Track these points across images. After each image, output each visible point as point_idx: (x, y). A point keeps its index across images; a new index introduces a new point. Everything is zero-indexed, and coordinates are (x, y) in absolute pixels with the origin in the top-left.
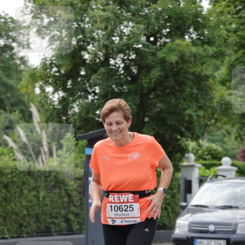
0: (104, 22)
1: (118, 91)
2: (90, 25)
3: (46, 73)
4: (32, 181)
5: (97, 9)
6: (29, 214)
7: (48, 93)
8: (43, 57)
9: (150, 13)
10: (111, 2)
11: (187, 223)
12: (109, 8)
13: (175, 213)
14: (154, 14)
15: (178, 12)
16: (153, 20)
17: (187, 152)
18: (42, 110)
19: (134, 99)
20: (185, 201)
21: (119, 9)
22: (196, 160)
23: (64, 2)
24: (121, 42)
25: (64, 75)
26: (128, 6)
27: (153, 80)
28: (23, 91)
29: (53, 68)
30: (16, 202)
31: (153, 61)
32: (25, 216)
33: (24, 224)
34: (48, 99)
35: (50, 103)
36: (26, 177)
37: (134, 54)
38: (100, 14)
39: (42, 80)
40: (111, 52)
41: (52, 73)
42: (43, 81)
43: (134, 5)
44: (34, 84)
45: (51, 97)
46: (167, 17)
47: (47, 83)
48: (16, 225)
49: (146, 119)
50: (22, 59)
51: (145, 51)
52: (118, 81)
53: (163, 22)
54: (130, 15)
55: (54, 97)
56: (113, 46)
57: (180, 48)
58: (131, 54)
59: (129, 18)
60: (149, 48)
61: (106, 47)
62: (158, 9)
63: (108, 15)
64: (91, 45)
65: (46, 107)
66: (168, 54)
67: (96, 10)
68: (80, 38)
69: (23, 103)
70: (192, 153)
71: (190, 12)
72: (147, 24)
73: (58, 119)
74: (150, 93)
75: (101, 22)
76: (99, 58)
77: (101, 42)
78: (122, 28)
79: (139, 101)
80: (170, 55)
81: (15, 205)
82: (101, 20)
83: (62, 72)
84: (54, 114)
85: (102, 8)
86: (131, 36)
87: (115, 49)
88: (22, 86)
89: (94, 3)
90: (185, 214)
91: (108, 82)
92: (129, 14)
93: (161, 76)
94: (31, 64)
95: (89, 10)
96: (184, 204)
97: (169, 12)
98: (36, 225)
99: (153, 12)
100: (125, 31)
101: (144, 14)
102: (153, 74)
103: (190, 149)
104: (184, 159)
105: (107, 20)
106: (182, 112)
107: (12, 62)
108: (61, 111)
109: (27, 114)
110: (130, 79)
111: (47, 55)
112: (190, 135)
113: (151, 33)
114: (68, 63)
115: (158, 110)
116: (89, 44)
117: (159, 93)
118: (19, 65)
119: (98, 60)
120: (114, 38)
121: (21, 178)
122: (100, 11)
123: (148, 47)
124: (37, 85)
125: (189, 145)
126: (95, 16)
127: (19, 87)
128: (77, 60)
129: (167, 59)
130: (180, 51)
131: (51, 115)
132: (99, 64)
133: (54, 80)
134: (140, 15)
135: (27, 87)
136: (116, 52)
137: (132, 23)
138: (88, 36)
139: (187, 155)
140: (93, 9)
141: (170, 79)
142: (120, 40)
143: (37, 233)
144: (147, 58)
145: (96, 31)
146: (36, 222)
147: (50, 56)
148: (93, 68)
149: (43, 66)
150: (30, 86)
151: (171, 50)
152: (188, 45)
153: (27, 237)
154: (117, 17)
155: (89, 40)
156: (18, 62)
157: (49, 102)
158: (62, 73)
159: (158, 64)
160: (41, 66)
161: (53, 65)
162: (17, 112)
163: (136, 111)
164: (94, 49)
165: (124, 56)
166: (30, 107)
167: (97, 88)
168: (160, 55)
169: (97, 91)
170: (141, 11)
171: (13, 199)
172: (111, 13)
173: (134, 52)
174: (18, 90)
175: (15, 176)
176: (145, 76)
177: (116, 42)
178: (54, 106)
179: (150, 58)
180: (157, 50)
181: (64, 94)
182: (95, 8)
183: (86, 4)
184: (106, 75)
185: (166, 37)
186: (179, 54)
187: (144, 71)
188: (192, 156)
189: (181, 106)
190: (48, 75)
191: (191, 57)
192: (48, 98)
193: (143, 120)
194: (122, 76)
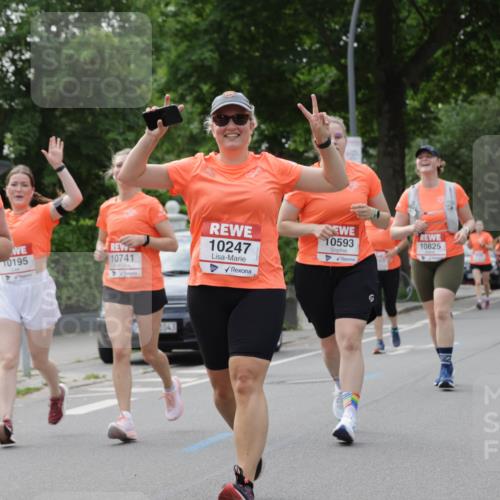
16: (54, 1)
24: (8, 35)
37: (28, 51)
52: (6, 92)
58: (24, 51)
78: (9, 12)
79: (40, 120)
100: (13, 17)
106: (103, 135)
110: (24, 88)
142: (7, 31)
163: (37, 135)
165: (14, 55)
173: (28, 49)
189: (101, 127)
194: (12, 86)
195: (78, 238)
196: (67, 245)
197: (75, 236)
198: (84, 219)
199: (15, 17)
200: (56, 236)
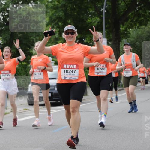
58: (6, 13)
110: (6, 24)
194: (2, 23)
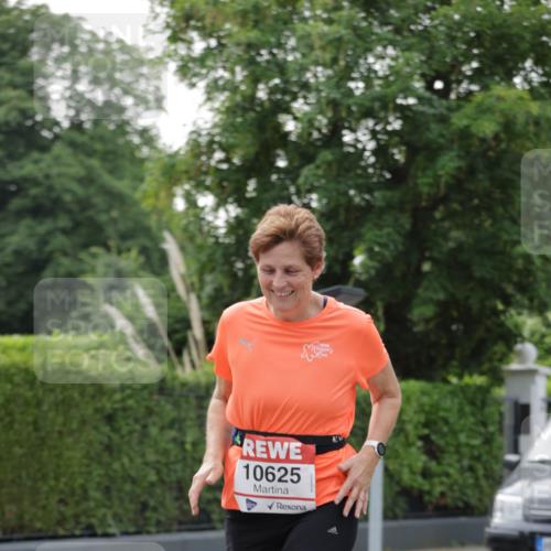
0: (329, 48)
1: (363, 203)
2: (298, 55)
3: (198, 163)
4: (169, 407)
5: (314, 19)
6: (162, 481)
7: (203, 208)
8: (193, 129)
9: (435, 27)
10: (345, 4)
11: (519, 500)
12: (341, 16)
13: (493, 479)
14: (442, 28)
15: (497, 22)
16: (442, 43)
17: (519, 339)
18: (190, 248)
19: (396, 220)
20: (516, 449)
21: (365, 19)
22: (540, 358)
23: (240, 5)
24: (368, 93)
25: (239, 169)
26: (383, 12)
27: (443, 180)
28: (146, 205)
29: (213, 151)
30: (132, 454)
31: (442, 136)
32: (152, 485)
33: (152, 503)
34: (203, 223)
35: (209, 232)
36: (156, 397)
37: (397, 118)
38: (319, 31)
39: (190, 179)
40: (344, 114)
41: (213, 163)
42: (193, 183)
43: (398, 8)
44: (170, 188)
45: (210, 218)
46: (472, 34)
47: (200, 186)
48: (132, 507)
49: (426, 267)
50: (144, 132)
51: (423, 113)
52: (360, 181)
53: (464, 47)
54: (389, 31)
55: (216, 218)
56: (351, 101)
57: (502, 106)
59: (386, 39)
60: (432, 106)
61: (334, 104)
62: (452, 18)
63: (338, 32)
64: (301, 101)
65: (199, 240)
66: (475, 119)
67: (311, 22)
68: (276, 85)
69: (147, 231)
70: (530, 341)
71: (525, 24)
72: (427, 52)
73: (226, 268)
74: (434, 207)
75: (323, 48)
76: (319, 130)
77: (323, 94)
78: (371, 60)
79: (408, 226)
80: (479, 122)
81: (131, 460)
82: (323, 43)
83: (236, 161)
84: (218, 255)
85: (325, 16)
86: (392, 78)
87: (354, 108)
88: (145, 193)
89: (307, 5)
90: (515, 481)
91: (339, 182)
92: (387, 28)
93: (459, 169)
94: (164, 144)
95: (296, 21)
96: (512, 458)
97: (477, 22)
98: (177, 504)
99: (441, 24)
100: (377, 67)
101: (420, 28)
102: (443, 167)
103: (526, 333)
104: (512, 356)
105: (338, 42)
106: (508, 248)
107: (121, 141)
108: (232, 250)
109: (155, 256)
111: (201, 123)
112: (526, 302)
113: (436, 71)
114: (248, 142)
115: (451, 244)
116: (295, 98)
117: (456, 206)
118: (138, 147)
119: (316, 135)
120: (352, 85)
121: (144, 400)
122: (321, 24)
123: (429, 102)
124: (179, 191)
125: (524, 323)
126: (309, 35)
127: (138, 195)
128: (268, 135)
129: (474, 130)
130: (502, 112)
131: (211, 259)
132: (319, 143)
133: (217, 181)
134: (411, 31)
135: (157, 196)
136: (357, 115)
137: (395, 49)
138: (294, 79)
139: (518, 347)
140: (304, 20)
141: (481, 176)
142: (367, 88)
143: (180, 523)
144: (428, 129)
145: (312, 68)
146: (177, 499)
147: (208, 126)
148: (304, 153)
149: (192, 150)
150: (163, 194)
151: (483, 110)
152: (521, 98)
153: (158, 532)
154: (359, 37)
155: (295, 89)
156: (136, 140)
157: (206, 228)
158: (233, 164)
159: (452, 141)
160: (189, 148)
161: (215, 146)
162: (134, 253)
163: (401, 247)
164: (307, 108)
165: (376, 124)
166: (163, 240)
167: (314, 196)
168: (458, 121)
169: (314, 205)
170: (415, 23)
171: (125, 448)
172: (346, 28)
173: (398, 115)
174: (136, 203)
175: (130, 397)
176: (425, 169)
177: (358, 93)
178: (217, 238)
179: (435, 128)
180: (450, 109)
181: (239, 211)
182: (311, 17)
183: (289, 8)
184: (334, 167)
185: (471, 80)
186: (501, 120)
187: (420, 159)
188: (530, 350)
189: (505, 237)
190: (204, 169)
191: (527, 123)
192: (203, 219)
193: (418, 269)
195: (460, 404)
196: (442, 414)
197: (456, 400)
198: (471, 375)
199: (380, 67)
200: (425, 400)
